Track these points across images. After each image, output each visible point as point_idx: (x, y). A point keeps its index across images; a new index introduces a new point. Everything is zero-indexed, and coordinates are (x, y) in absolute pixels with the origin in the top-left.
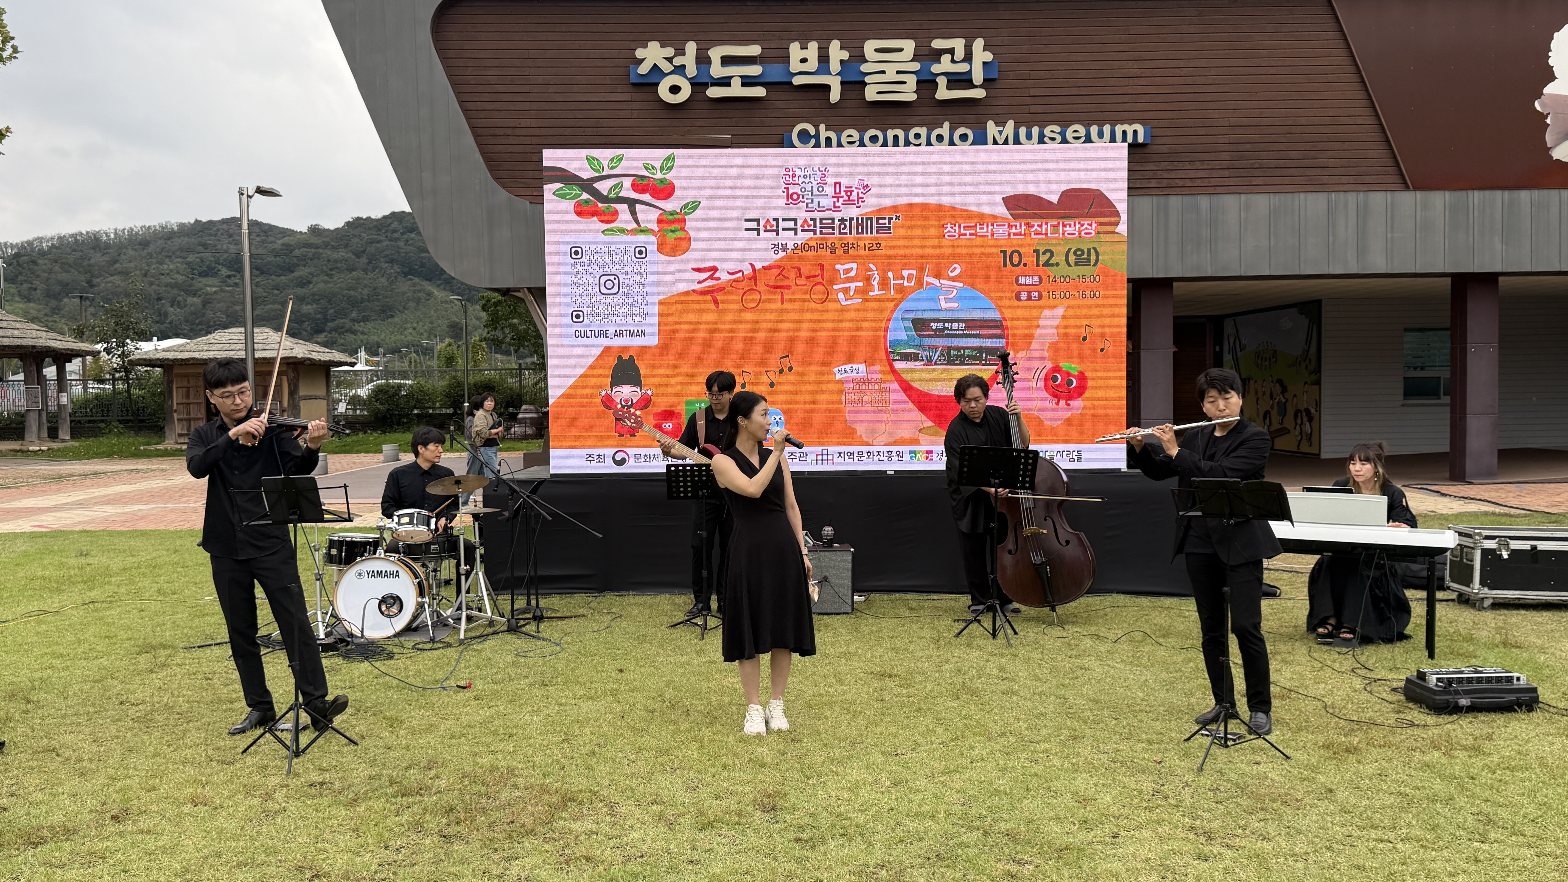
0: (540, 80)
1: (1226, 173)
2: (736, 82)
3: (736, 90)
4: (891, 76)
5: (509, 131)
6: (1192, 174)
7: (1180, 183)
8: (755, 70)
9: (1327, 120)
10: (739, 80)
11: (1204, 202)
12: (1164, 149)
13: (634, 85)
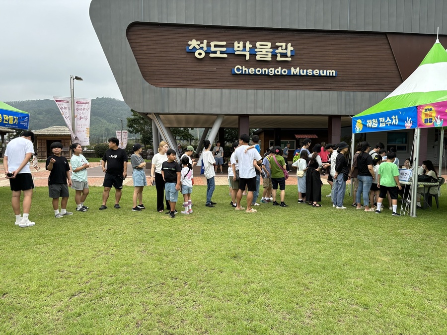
0: (159, 50)
1: (357, 86)
2: (218, 53)
3: (218, 55)
4: (264, 53)
5: (149, 65)
6: (347, 85)
7: (344, 88)
8: (224, 49)
9: (385, 71)
10: (219, 52)
11: (352, 93)
12: (340, 78)
13: (187, 52)
